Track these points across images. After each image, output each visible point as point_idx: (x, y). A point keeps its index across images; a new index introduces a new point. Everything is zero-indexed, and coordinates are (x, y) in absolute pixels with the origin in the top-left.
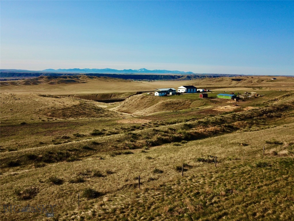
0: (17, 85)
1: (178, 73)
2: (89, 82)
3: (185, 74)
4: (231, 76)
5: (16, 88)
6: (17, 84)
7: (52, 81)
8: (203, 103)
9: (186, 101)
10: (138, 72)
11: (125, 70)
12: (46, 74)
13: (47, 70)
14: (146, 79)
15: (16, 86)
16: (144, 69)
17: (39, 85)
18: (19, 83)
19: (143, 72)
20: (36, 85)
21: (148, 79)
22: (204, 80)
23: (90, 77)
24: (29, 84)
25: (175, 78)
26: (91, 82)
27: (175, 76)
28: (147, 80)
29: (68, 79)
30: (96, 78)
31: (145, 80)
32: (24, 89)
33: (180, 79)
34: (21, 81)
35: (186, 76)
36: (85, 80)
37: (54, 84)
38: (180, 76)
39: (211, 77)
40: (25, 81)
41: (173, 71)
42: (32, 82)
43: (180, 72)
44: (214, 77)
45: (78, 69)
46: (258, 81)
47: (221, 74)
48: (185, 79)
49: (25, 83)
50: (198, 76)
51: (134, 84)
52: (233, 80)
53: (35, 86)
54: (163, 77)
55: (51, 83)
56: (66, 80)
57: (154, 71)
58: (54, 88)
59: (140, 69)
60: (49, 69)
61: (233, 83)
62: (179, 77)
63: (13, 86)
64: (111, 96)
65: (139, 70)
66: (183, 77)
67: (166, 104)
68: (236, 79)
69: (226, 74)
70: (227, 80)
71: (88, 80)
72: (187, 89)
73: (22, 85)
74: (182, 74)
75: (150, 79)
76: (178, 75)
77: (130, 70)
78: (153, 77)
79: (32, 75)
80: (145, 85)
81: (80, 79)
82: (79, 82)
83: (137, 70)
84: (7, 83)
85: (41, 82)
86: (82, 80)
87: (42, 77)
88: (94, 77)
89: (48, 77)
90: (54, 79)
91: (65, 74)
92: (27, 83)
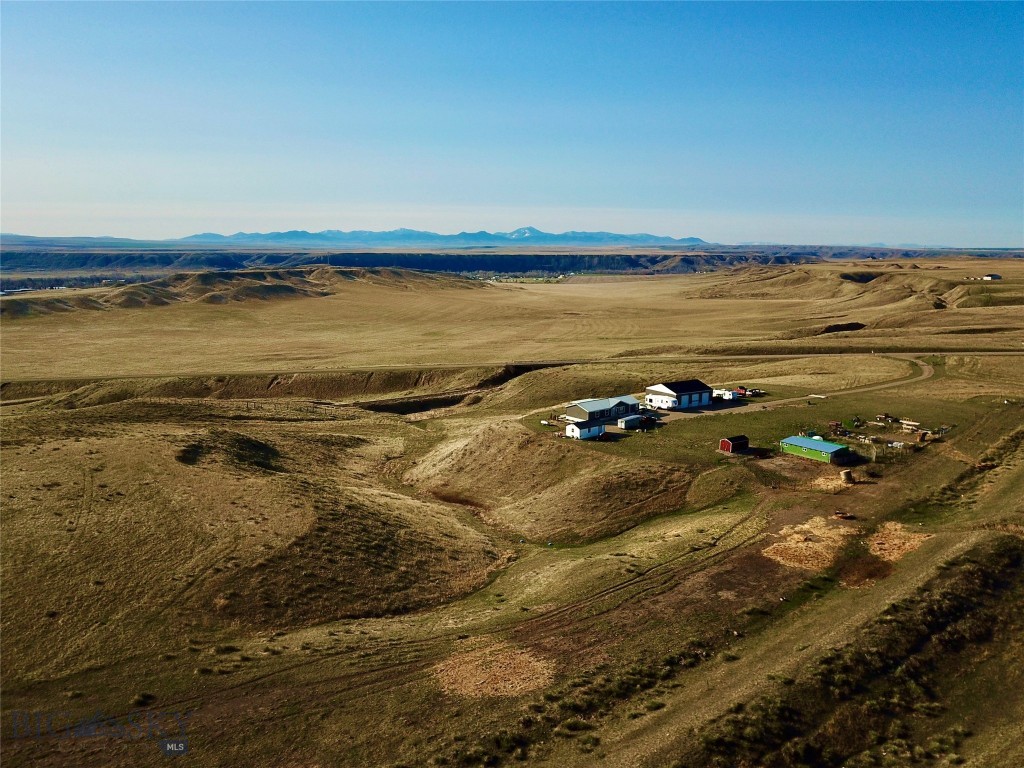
0: (98, 309)
1: (652, 243)
2: (341, 291)
3: (674, 248)
4: (841, 254)
5: (95, 320)
6: (98, 303)
7: (217, 292)
8: (732, 483)
9: (672, 471)
10: (509, 240)
11: (464, 236)
12: (195, 260)
13: (196, 236)
14: (537, 269)
15: (96, 313)
16: (531, 229)
17: (174, 305)
18: (105, 302)
19: (527, 239)
20: (160, 308)
21: (543, 269)
22: (743, 276)
23: (343, 273)
24: (139, 305)
25: (641, 265)
26: (348, 291)
27: (639, 256)
28: (540, 272)
29: (269, 282)
30: (364, 276)
31: (534, 273)
32: (124, 321)
33: (657, 267)
34: (112, 294)
35: (678, 259)
36: (328, 283)
37: (223, 300)
38: (657, 257)
39: (765, 260)
40: (126, 293)
41: (634, 236)
42: (149, 297)
43: (657, 239)
44: (780, 260)
45: (304, 235)
46: (936, 285)
47: (804, 247)
48: (673, 270)
49: (126, 301)
50: (722, 258)
51: (495, 295)
52: (846, 277)
53: (158, 310)
54: (596, 260)
55: (214, 300)
56: (262, 286)
57: (564, 237)
58: (225, 319)
59: (517, 231)
60: (205, 235)
61: (845, 291)
62: (653, 260)
63: (84, 311)
64: (417, 380)
65: (512, 234)
66: (667, 262)
67: (603, 489)
68: (856, 274)
69: (821, 247)
70: (825, 280)
71: (338, 286)
72: (677, 397)
73: (116, 309)
74: (663, 248)
75: (551, 270)
76: (649, 252)
77: (483, 235)
78: (563, 261)
79: (146, 261)
80: (536, 298)
81: (310, 279)
82: (306, 294)
83: (506, 234)
84: (65, 303)
85: (177, 295)
86: (317, 285)
87: (181, 278)
88: (359, 272)
89: (200, 275)
90: (221, 282)
91: (260, 257)
92: (131, 302)
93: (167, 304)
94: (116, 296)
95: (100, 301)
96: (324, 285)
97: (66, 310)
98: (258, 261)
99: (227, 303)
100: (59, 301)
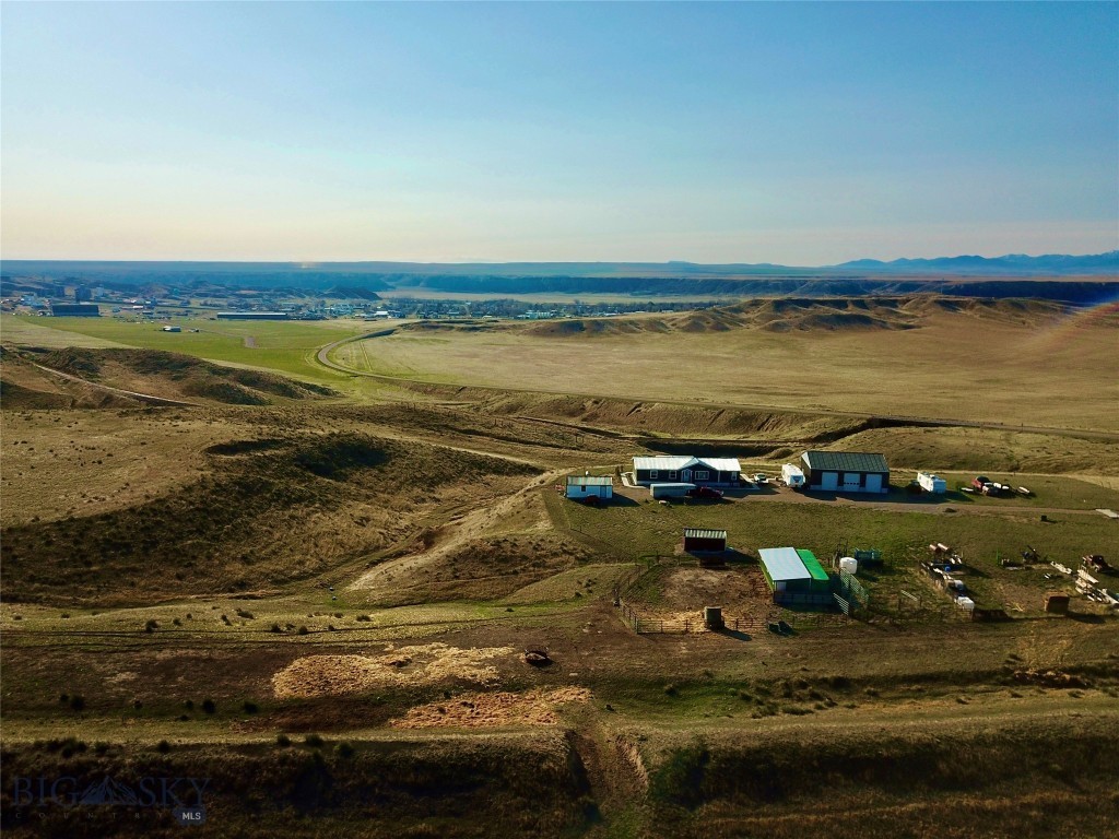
2: (931, 324)
6: (665, 326)
7: (784, 320)
15: (658, 336)
17: (733, 331)
18: (672, 325)
20: (718, 333)
23: (948, 304)
24: (699, 329)
26: (940, 325)
29: (852, 310)
30: (972, 307)
36: (919, 314)
37: (786, 328)
42: (714, 322)
45: (977, 260)
49: (688, 325)
53: (715, 335)
55: (776, 328)
63: (649, 333)
64: (763, 424)
71: (931, 318)
73: (676, 333)
81: (903, 310)
82: (886, 326)
85: (743, 321)
86: (906, 316)
87: (756, 304)
88: (967, 303)
89: (775, 302)
90: (795, 309)
91: (893, 284)
92: (694, 326)
93: (727, 329)
94: (683, 320)
95: (669, 325)
96: (913, 317)
97: (634, 332)
98: (890, 290)
99: (788, 331)
100: (631, 322)
